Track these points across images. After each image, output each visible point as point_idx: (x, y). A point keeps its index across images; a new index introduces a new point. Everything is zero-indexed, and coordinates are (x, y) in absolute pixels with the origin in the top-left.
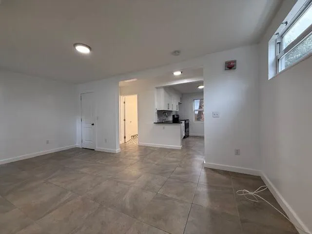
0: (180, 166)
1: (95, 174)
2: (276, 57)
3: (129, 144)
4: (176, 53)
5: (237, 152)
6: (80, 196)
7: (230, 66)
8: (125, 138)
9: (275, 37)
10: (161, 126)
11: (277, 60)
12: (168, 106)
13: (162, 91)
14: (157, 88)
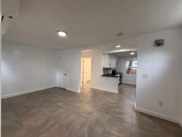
0: (118, 108)
1: (66, 108)
3: (85, 87)
4: (120, 34)
5: (161, 104)
7: (159, 43)
8: (83, 82)
10: (105, 78)
13: (107, 56)
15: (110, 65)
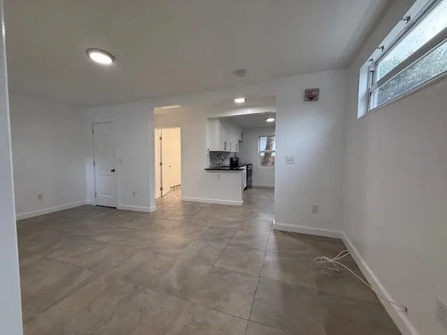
0: (242, 229)
2: (368, 89)
3: (167, 199)
4: (241, 72)
5: (315, 209)
6: (103, 276)
7: (311, 96)
8: (161, 189)
9: (368, 63)
10: (215, 174)
11: (369, 94)
12: (225, 146)
13: (217, 125)
14: (209, 119)
15: (224, 145)
